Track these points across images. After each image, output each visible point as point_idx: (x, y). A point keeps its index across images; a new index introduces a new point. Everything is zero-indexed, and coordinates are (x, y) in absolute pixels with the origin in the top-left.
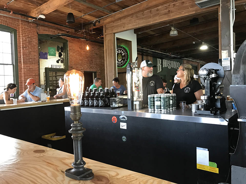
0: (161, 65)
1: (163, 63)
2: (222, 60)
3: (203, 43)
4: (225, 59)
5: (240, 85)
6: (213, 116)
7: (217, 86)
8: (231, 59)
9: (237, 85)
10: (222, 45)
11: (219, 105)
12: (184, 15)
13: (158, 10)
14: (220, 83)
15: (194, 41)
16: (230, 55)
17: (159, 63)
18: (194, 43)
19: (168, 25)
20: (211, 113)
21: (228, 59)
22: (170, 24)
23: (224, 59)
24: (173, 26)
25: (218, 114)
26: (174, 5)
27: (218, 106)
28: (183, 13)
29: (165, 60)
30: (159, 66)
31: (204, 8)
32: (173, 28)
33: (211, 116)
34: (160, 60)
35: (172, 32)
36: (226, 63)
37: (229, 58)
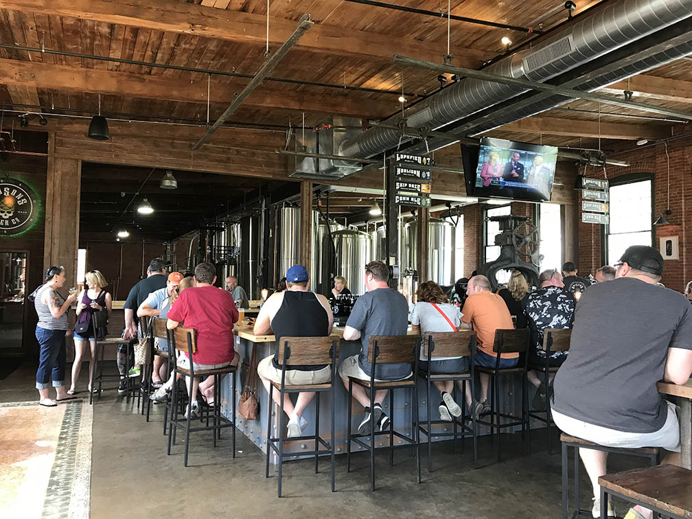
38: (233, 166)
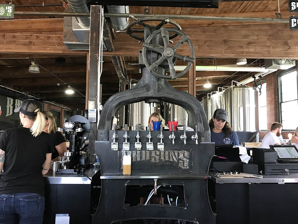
0: (12, 107)
1: (16, 104)
2: (89, 111)
3: (69, 86)
4: (92, 110)
5: (104, 141)
6: (76, 175)
7: (83, 140)
8: (97, 111)
9: (102, 141)
10: (89, 95)
11: (83, 161)
12: (49, 52)
13: (15, 37)
14: (85, 138)
15: (59, 83)
16: (96, 107)
17: (10, 104)
18: (59, 85)
19: (28, 58)
20: (75, 171)
21: (94, 110)
22: (30, 57)
23: (90, 110)
24: (33, 61)
25: (82, 172)
26: (37, 36)
27: (82, 163)
28: (49, 49)
29: (18, 100)
30: (10, 107)
31: (73, 50)
32: (33, 63)
33: (74, 175)
34: (12, 100)
35: (32, 67)
36: (92, 115)
37: (96, 110)
38: (33, 47)
